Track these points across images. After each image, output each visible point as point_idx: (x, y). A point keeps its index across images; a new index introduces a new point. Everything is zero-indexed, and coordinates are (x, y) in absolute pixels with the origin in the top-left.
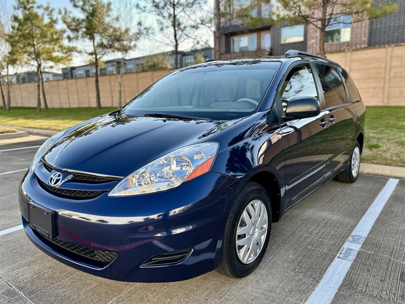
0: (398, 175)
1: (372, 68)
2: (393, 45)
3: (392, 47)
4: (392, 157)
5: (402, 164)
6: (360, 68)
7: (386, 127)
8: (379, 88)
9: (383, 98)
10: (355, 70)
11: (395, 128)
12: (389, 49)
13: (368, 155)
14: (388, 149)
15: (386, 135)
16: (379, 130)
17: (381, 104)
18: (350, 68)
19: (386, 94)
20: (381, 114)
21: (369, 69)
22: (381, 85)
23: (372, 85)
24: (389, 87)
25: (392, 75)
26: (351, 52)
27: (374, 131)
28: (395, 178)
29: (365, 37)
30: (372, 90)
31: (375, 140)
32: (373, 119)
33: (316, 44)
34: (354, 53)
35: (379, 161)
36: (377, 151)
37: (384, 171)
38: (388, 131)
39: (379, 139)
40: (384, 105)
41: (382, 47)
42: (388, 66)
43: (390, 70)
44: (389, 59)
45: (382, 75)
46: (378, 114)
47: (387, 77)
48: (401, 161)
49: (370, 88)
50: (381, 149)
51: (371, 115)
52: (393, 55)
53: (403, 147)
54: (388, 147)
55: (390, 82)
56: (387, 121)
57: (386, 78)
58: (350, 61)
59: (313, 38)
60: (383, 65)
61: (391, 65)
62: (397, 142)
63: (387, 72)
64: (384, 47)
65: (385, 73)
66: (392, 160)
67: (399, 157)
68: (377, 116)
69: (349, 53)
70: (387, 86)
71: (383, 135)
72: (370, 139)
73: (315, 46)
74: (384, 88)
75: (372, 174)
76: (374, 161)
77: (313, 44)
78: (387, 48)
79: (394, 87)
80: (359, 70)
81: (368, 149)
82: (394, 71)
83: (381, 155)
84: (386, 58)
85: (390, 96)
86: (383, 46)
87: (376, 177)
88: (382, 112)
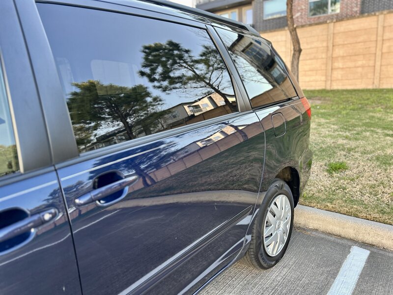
0: (369, 239)
1: (359, 43)
2: (385, 12)
3: (385, 14)
4: (362, 194)
5: (377, 215)
6: (346, 43)
7: (368, 125)
8: (369, 66)
9: (374, 79)
10: (339, 45)
11: (379, 127)
12: (381, 17)
13: (323, 189)
14: (360, 175)
15: (362, 143)
16: (355, 132)
17: (370, 87)
18: (333, 43)
19: (377, 75)
20: (366, 102)
21: (357, 43)
22: (371, 63)
23: (360, 63)
24: (381, 66)
25: (385, 50)
26: (334, 22)
27: (348, 134)
28: (364, 245)
29: (357, 7)
30: (360, 70)
31: (343, 153)
32: (354, 110)
33: (302, 18)
34: (338, 24)
35: (338, 203)
36: (340, 179)
37: (344, 228)
38: (368, 134)
39: (350, 150)
40: (375, 87)
41: (372, 15)
42: (379, 38)
43: (383, 43)
44: (380, 29)
45: (373, 50)
46: (362, 102)
47: (379, 53)
48: (377, 206)
49: (358, 67)
50: (348, 172)
51: (353, 103)
52: (386, 24)
53: (386, 170)
54: (361, 168)
55: (381, 59)
56: (371, 114)
57: (377, 54)
58: (334, 34)
59: (298, 11)
60: (373, 38)
61: (383, 36)
62: (378, 159)
63: (378, 46)
64: (375, 15)
65: (376, 47)
66: (361, 203)
67: (376, 195)
68: (360, 106)
69: (332, 24)
70: (378, 64)
71: (358, 143)
72: (336, 150)
73: (300, 20)
74: (374, 66)
75: (323, 232)
76: (329, 204)
77: (297, 17)
78: (378, 16)
79: (388, 65)
80: (343, 45)
81: (326, 173)
82: (387, 44)
83: (344, 189)
84: (377, 28)
85: (382, 76)
86: (373, 13)
87: (329, 241)
88: (368, 99)
